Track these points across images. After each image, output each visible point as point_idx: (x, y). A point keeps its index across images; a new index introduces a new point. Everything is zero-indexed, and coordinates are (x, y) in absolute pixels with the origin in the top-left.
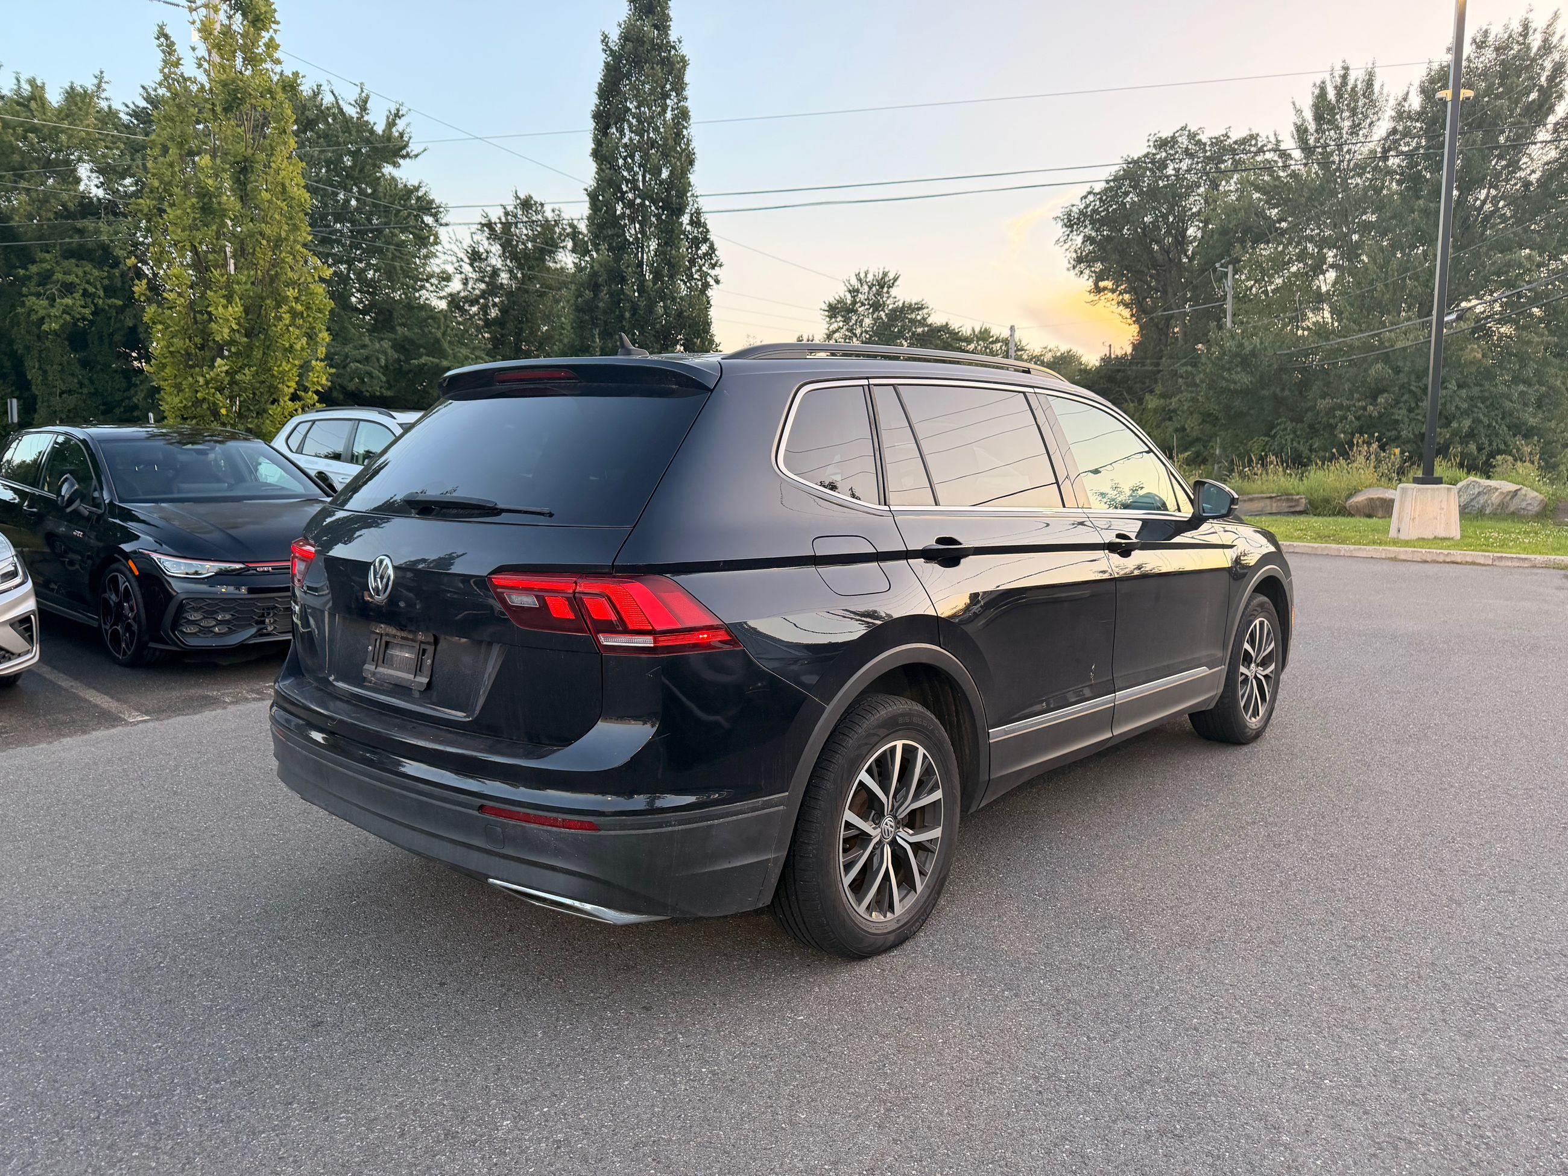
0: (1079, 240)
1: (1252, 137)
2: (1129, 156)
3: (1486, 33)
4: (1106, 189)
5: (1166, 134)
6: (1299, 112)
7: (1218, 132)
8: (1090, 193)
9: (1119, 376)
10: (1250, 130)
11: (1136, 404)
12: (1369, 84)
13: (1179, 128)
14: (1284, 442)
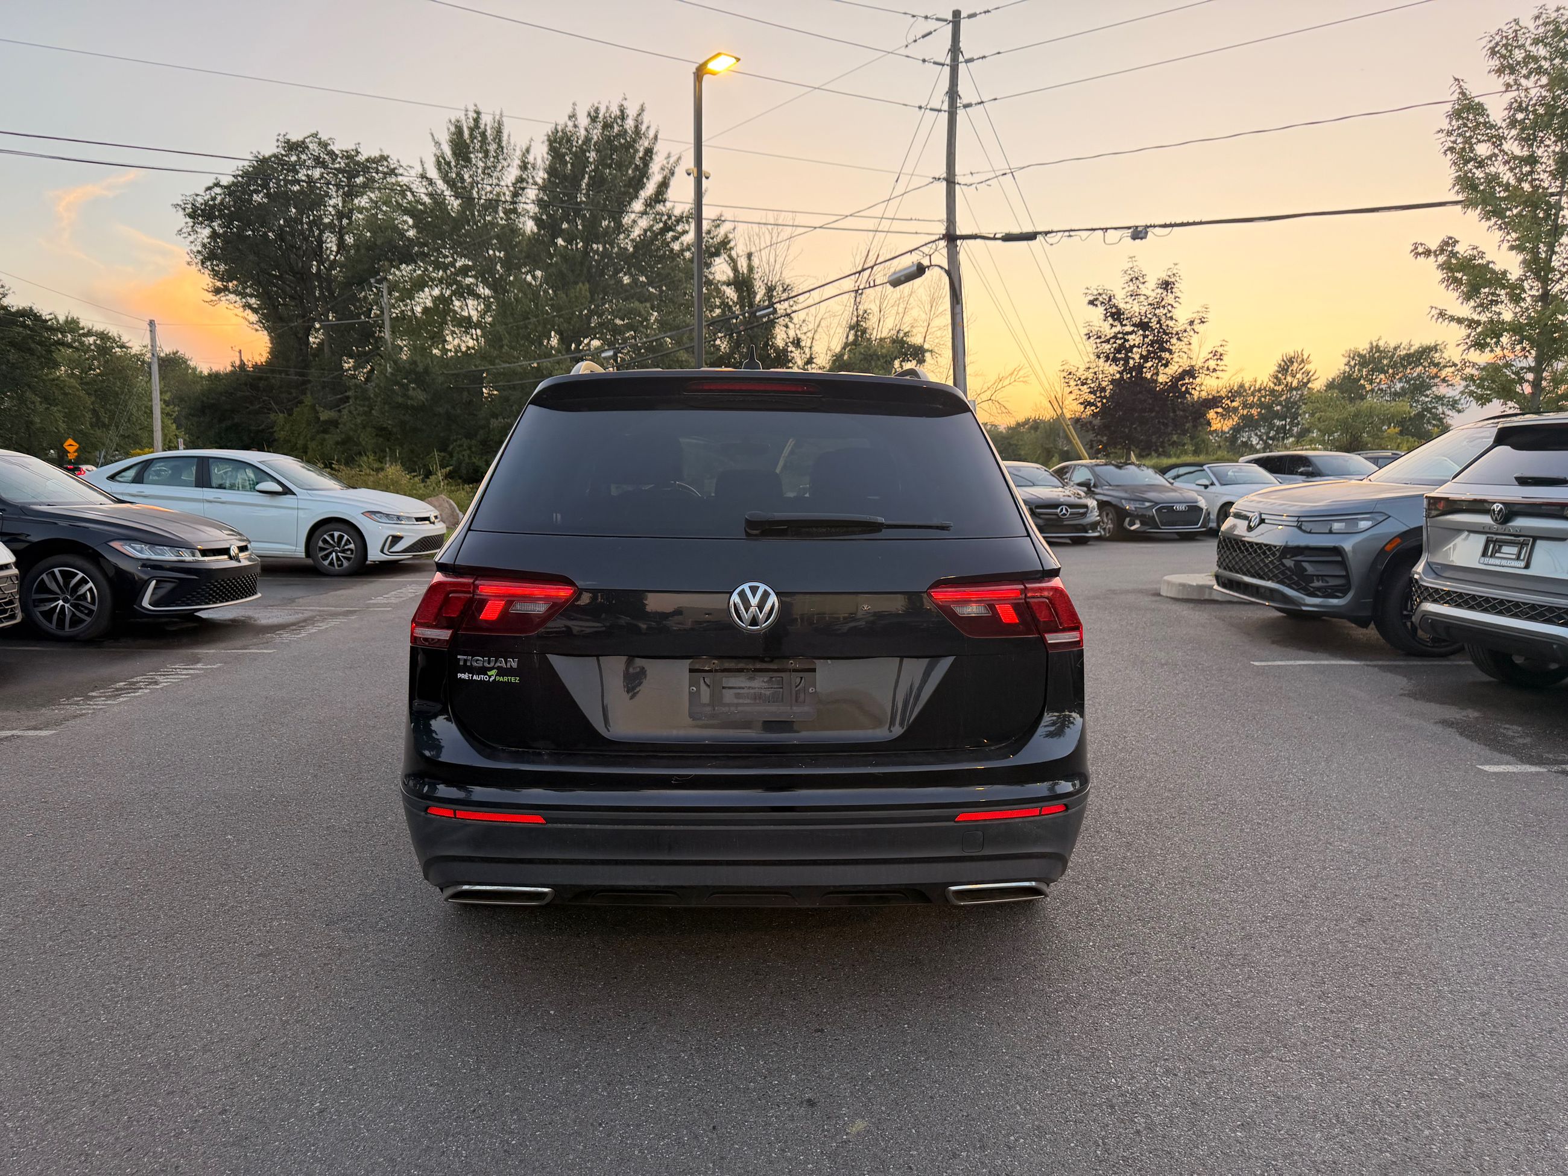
0: (207, 232)
1: (384, 158)
2: (259, 153)
3: (597, 110)
4: (234, 184)
5: (295, 137)
6: (438, 144)
7: (349, 146)
8: (217, 185)
9: (262, 384)
10: (381, 150)
11: (286, 415)
12: (499, 132)
13: (309, 134)
14: (461, 457)
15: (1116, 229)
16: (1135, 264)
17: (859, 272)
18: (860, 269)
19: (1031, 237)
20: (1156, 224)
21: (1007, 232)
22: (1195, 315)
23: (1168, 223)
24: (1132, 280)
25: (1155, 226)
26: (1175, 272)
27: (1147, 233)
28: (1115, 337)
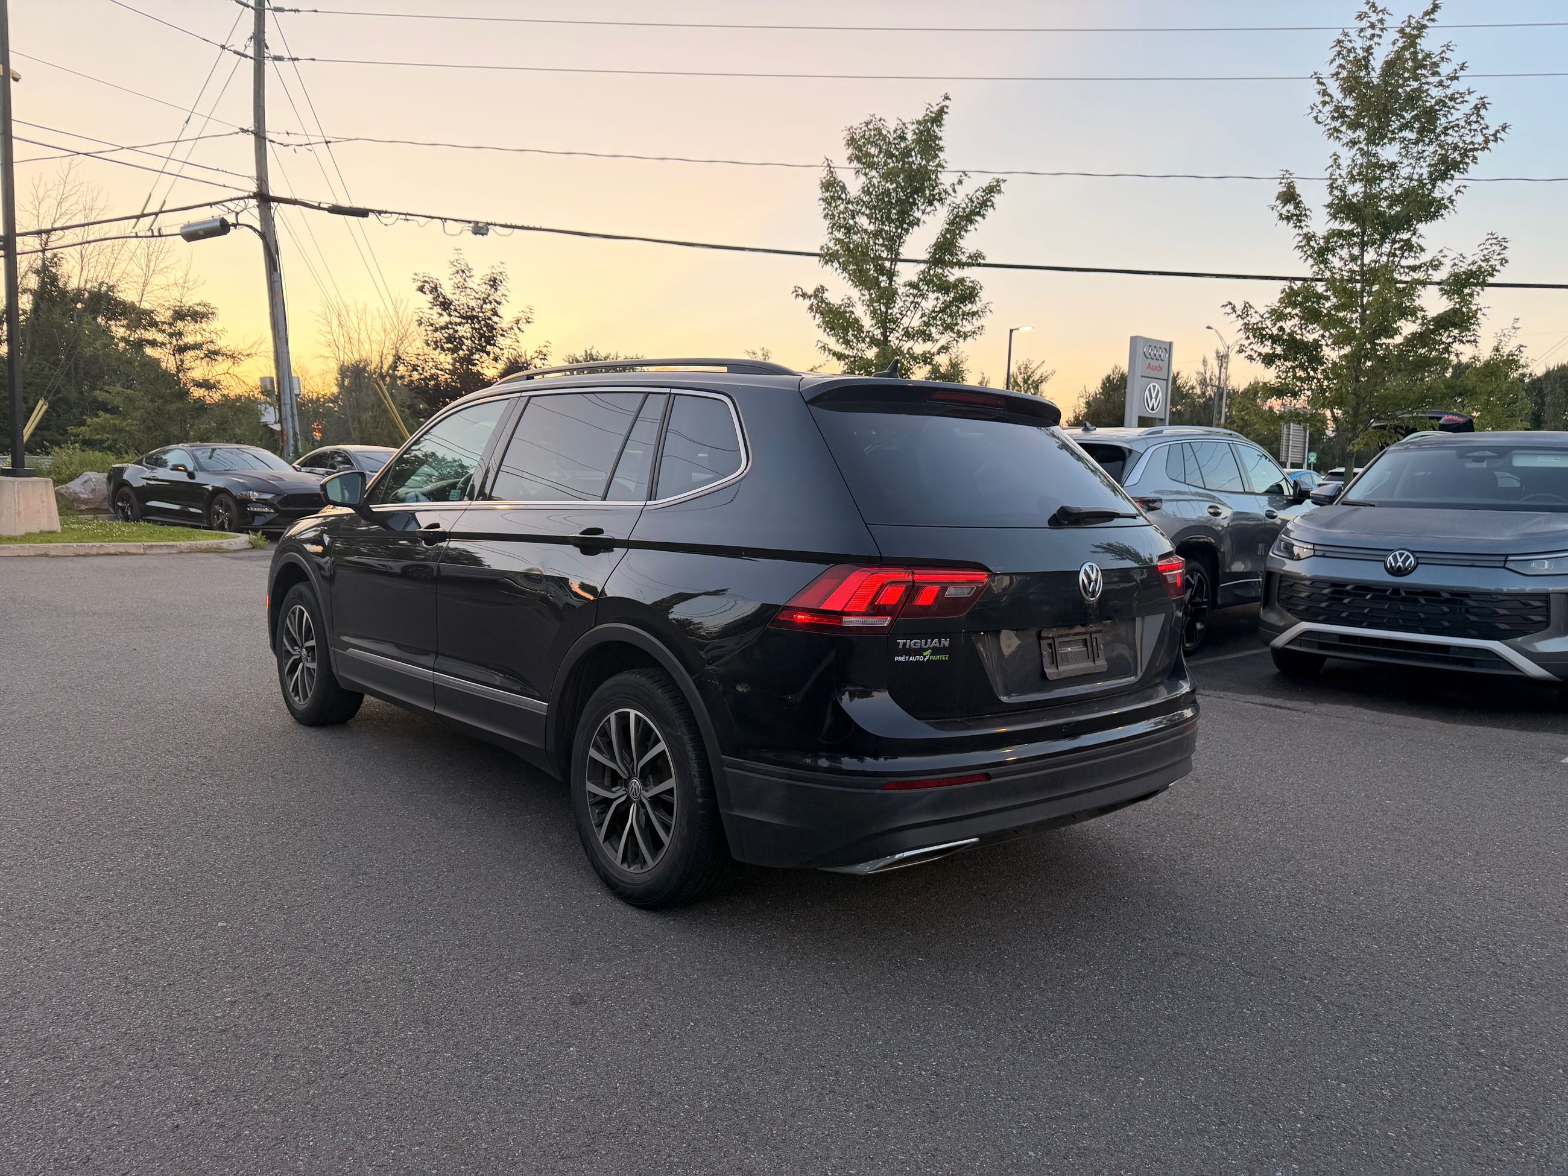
15: (456, 220)
16: (461, 256)
17: (138, 217)
18: (138, 213)
19: (363, 213)
20: (497, 222)
21: (334, 203)
22: (520, 315)
23: (509, 224)
24: (458, 272)
25: (495, 225)
26: (502, 270)
27: (488, 230)
28: (446, 327)
